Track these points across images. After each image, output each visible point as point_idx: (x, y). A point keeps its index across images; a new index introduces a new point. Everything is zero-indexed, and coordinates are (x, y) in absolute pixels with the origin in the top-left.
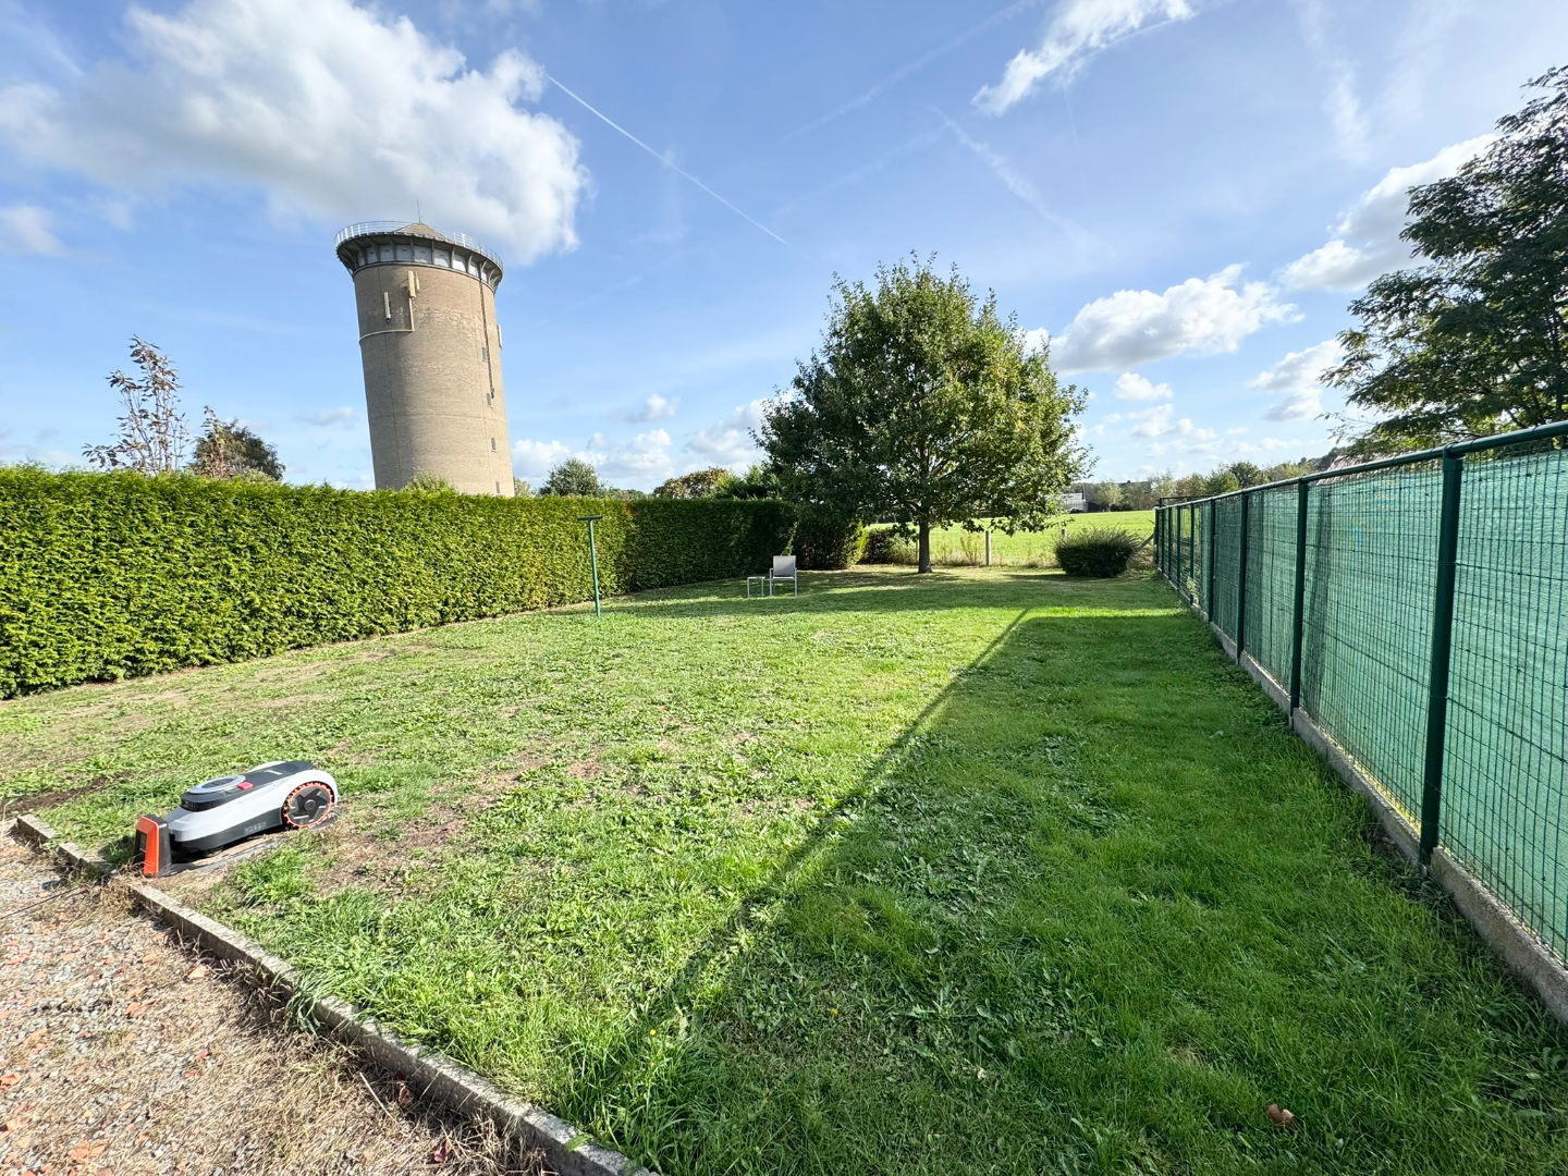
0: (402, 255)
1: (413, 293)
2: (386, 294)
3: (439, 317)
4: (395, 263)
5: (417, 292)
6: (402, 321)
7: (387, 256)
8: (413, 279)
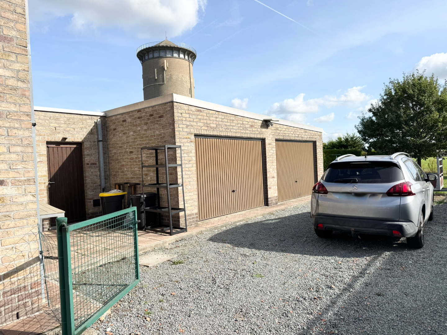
0: (162, 54)
1: (166, 69)
2: (156, 70)
3: (174, 77)
4: (160, 57)
5: (167, 68)
6: (161, 79)
7: (156, 55)
8: (166, 63)
